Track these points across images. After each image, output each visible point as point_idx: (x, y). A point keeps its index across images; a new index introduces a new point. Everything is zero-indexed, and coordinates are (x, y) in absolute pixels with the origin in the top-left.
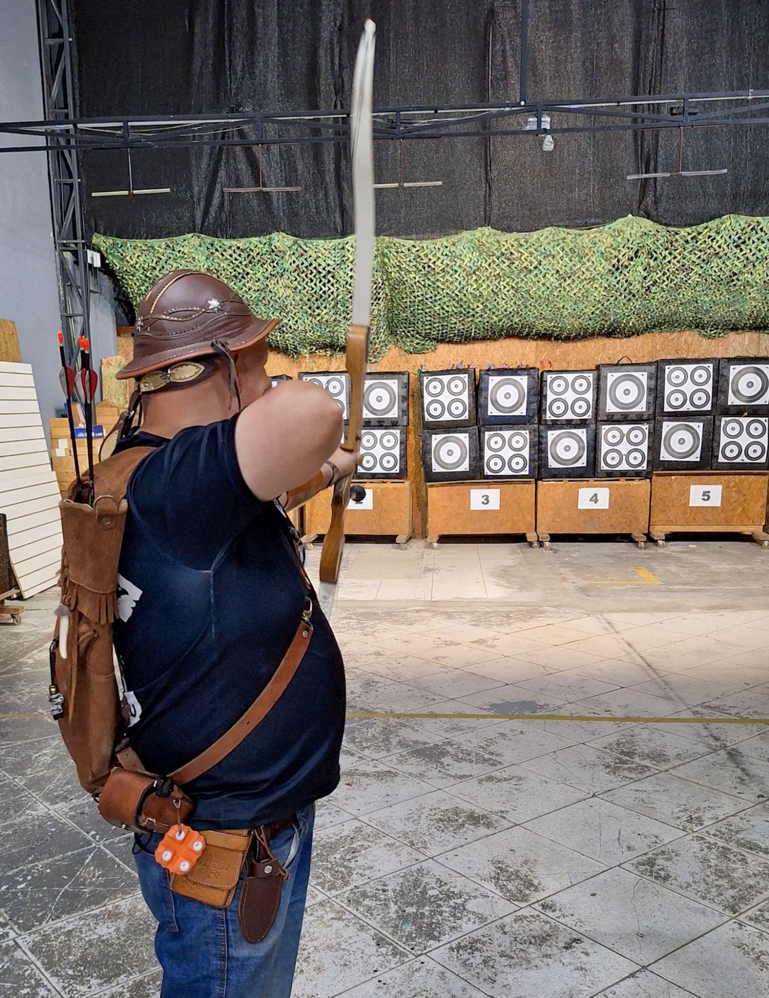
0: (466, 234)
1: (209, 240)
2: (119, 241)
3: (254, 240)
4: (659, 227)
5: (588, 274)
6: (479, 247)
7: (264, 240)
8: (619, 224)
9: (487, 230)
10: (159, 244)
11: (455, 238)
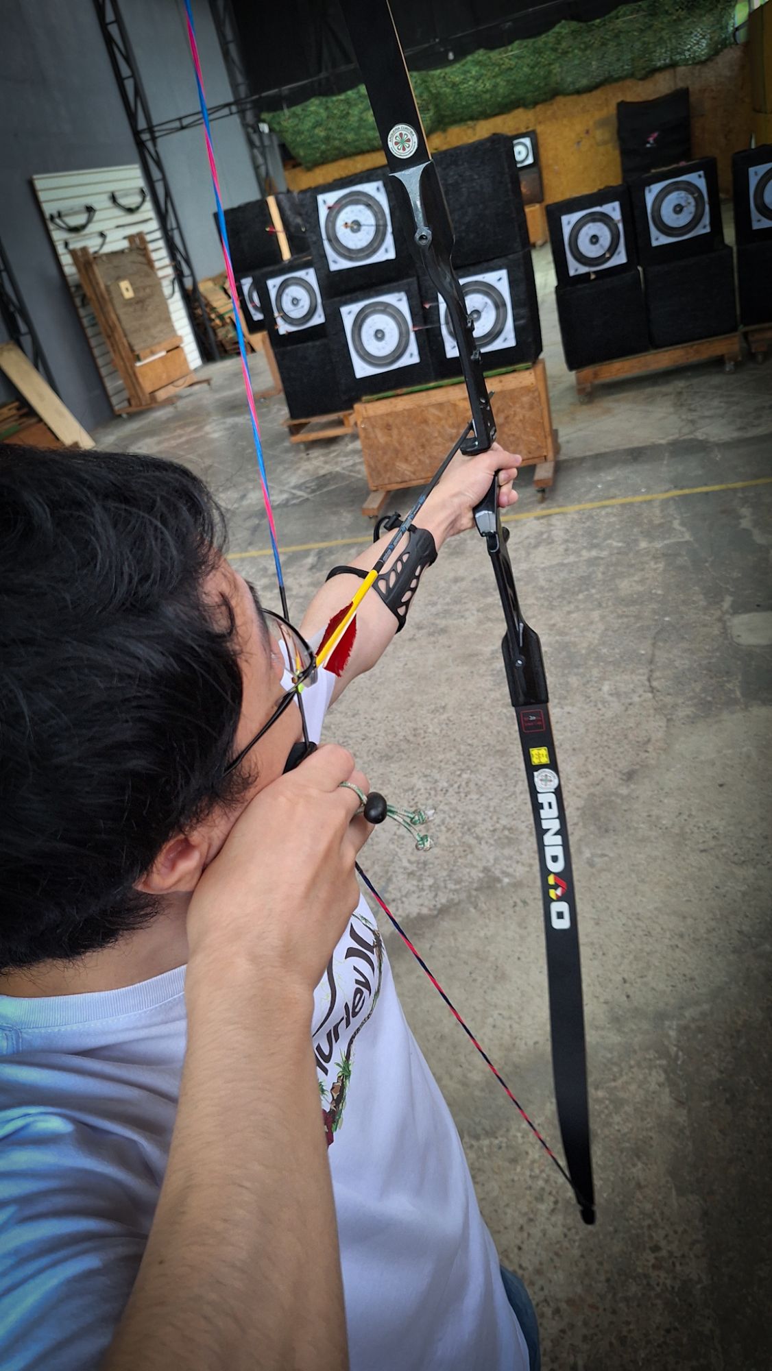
0: (469, 58)
1: (324, 99)
2: (275, 114)
3: (350, 93)
4: (581, 24)
5: (546, 62)
6: (478, 63)
7: (355, 91)
8: (557, 29)
9: (481, 51)
10: (298, 109)
11: (463, 62)
